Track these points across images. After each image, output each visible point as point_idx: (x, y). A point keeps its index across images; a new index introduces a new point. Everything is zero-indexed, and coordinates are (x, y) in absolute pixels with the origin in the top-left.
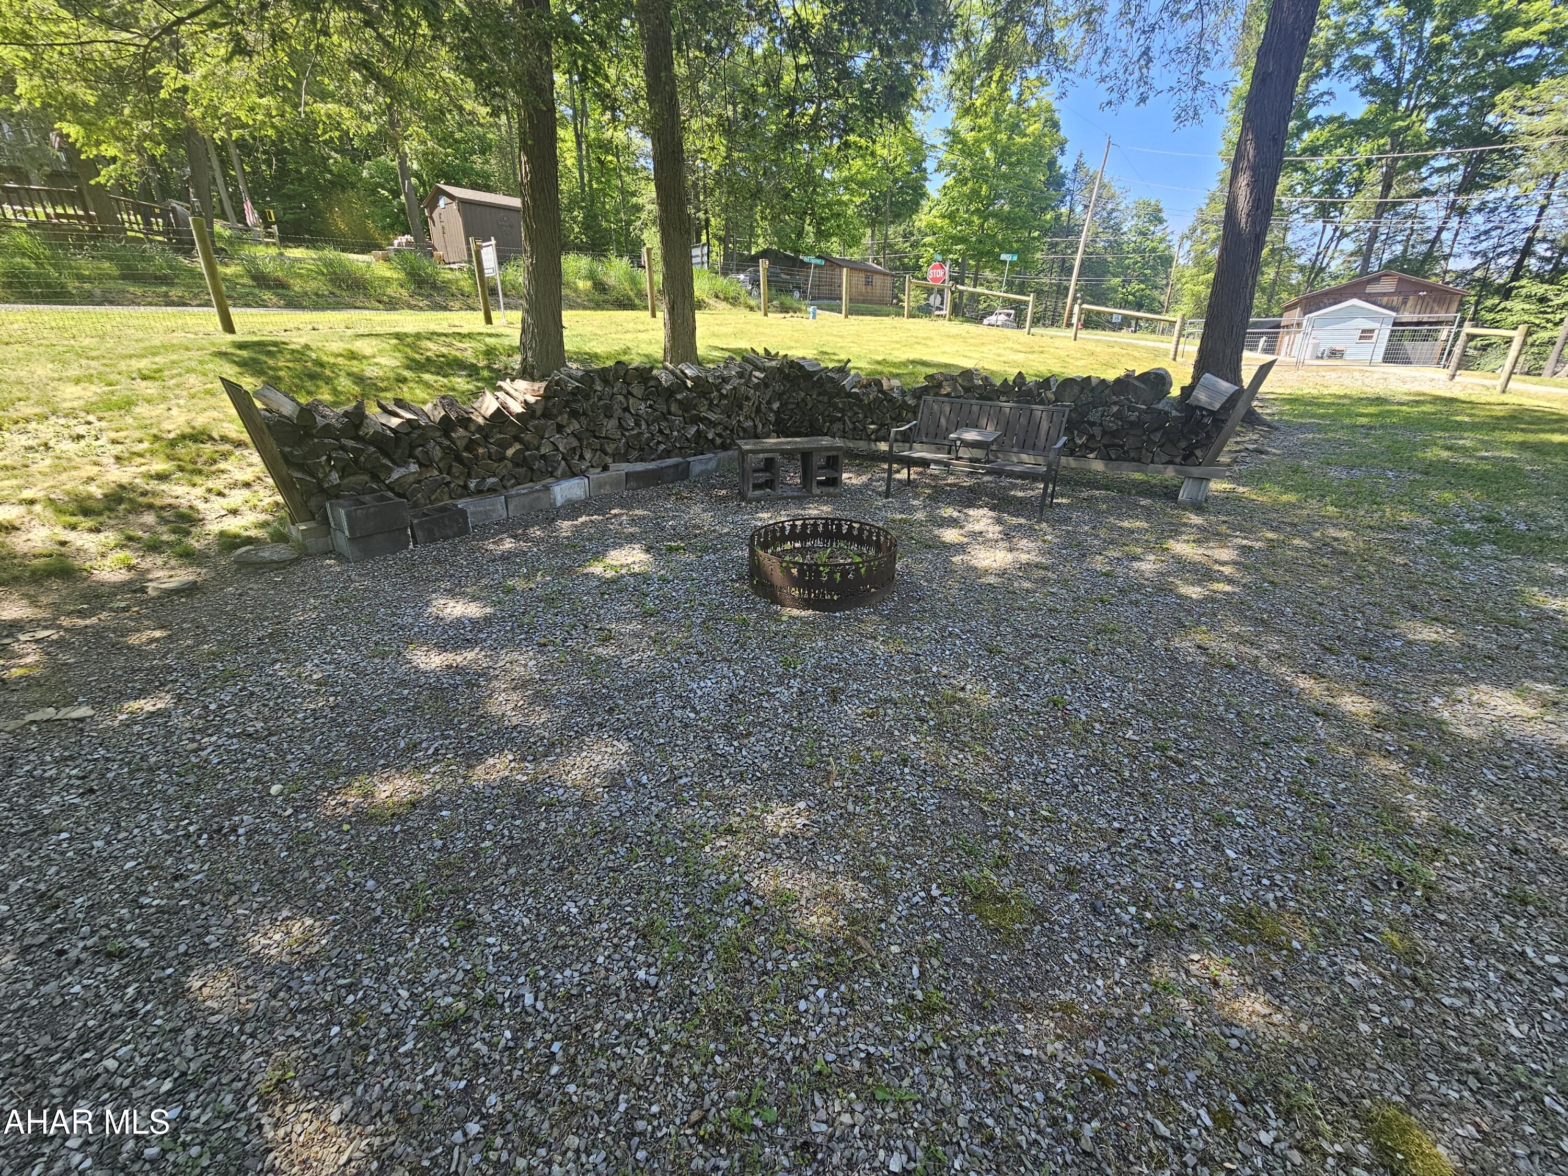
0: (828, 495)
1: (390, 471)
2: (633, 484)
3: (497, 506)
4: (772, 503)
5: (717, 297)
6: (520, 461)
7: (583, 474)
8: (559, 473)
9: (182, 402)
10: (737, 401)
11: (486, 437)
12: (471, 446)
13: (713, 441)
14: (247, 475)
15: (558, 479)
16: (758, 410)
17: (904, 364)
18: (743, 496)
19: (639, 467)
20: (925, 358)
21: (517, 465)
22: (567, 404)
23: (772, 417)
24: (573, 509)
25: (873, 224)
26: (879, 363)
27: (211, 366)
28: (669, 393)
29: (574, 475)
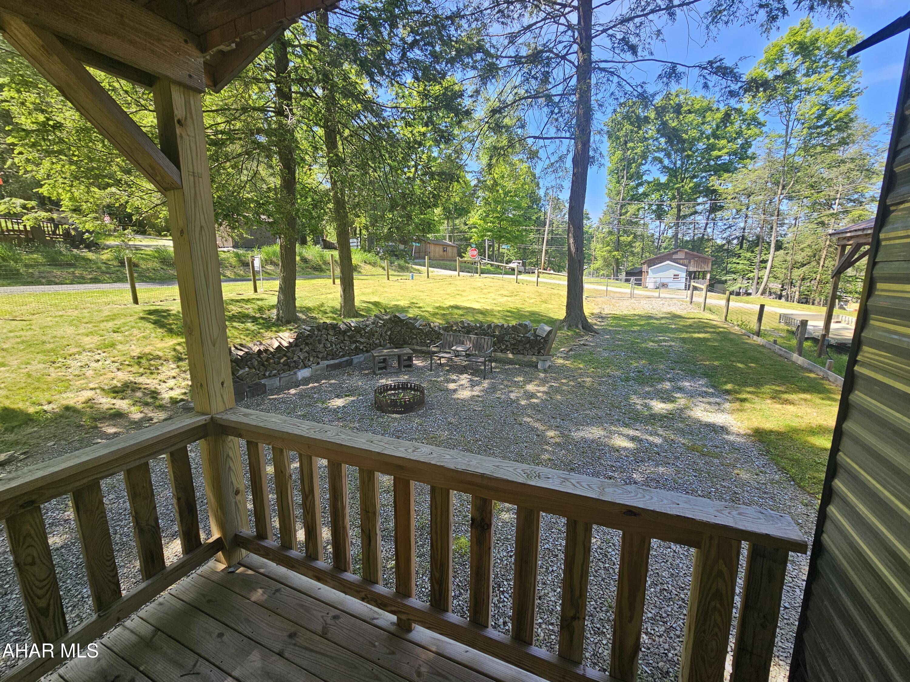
0: (408, 371)
1: (239, 371)
2: (329, 369)
3: (276, 382)
4: (387, 375)
5: (365, 262)
6: (286, 364)
7: (309, 367)
8: (300, 367)
9: (134, 342)
10: (372, 333)
11: (273, 356)
12: (268, 359)
13: (362, 349)
14: (173, 373)
15: (299, 369)
16: (381, 335)
17: (448, 308)
18: (374, 373)
19: (332, 362)
20: (459, 304)
21: (284, 365)
22: (304, 340)
23: (387, 338)
24: (306, 381)
25: (448, 218)
26: (437, 308)
27: (140, 324)
28: (345, 332)
29: (306, 367)
